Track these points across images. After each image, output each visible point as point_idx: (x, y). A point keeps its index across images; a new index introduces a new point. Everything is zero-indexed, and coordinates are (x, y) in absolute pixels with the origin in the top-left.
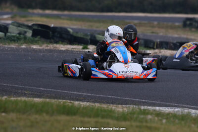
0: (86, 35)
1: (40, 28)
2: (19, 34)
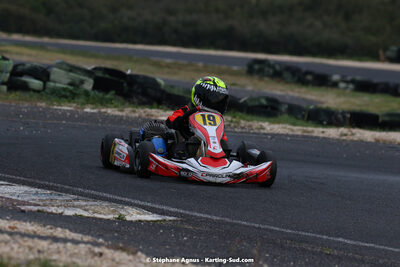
1: (107, 76)
2: (71, 84)
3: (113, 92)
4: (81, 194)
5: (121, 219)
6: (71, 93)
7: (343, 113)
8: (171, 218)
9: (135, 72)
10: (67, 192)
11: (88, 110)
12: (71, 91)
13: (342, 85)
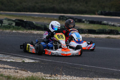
0: (42, 25)
1: (19, 22)
2: (9, 24)
3: (21, 26)
4: (12, 55)
5: (23, 62)
6: (9, 27)
7: (86, 30)
8: (38, 61)
9: (27, 20)
10: (8, 55)
11: (14, 31)
12: (9, 26)
13: (86, 22)
